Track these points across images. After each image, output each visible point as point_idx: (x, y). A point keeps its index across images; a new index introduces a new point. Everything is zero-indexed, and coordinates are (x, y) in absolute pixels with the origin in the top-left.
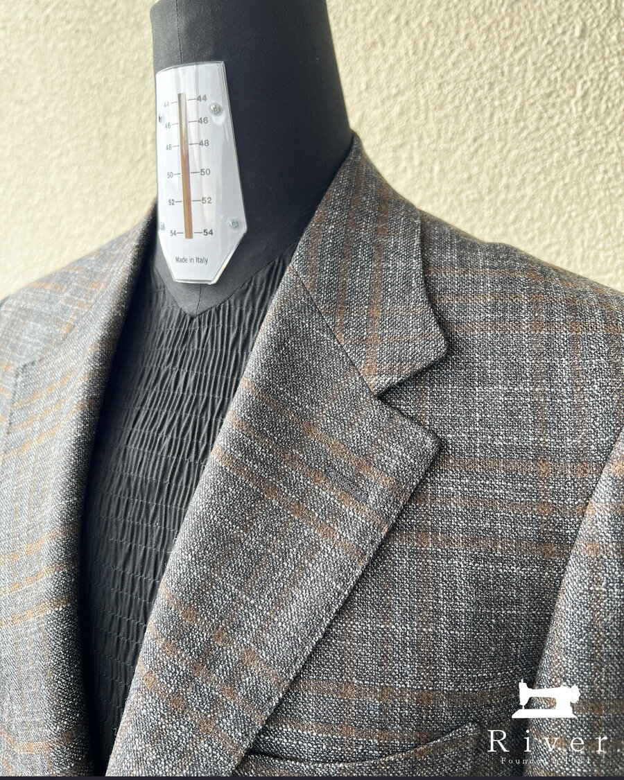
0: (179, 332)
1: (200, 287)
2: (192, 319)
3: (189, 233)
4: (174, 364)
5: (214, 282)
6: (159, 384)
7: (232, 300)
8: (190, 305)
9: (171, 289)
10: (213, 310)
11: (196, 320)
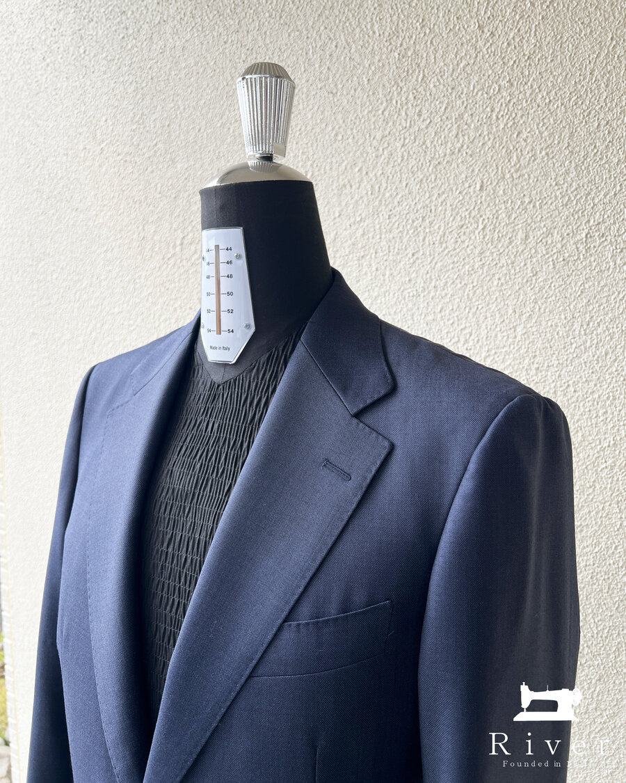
0: (210, 394)
1: (225, 365)
2: (219, 386)
3: (219, 332)
4: (206, 415)
5: (234, 362)
6: (196, 428)
7: (245, 374)
8: (218, 377)
9: (206, 366)
10: (232, 380)
11: (221, 387)
